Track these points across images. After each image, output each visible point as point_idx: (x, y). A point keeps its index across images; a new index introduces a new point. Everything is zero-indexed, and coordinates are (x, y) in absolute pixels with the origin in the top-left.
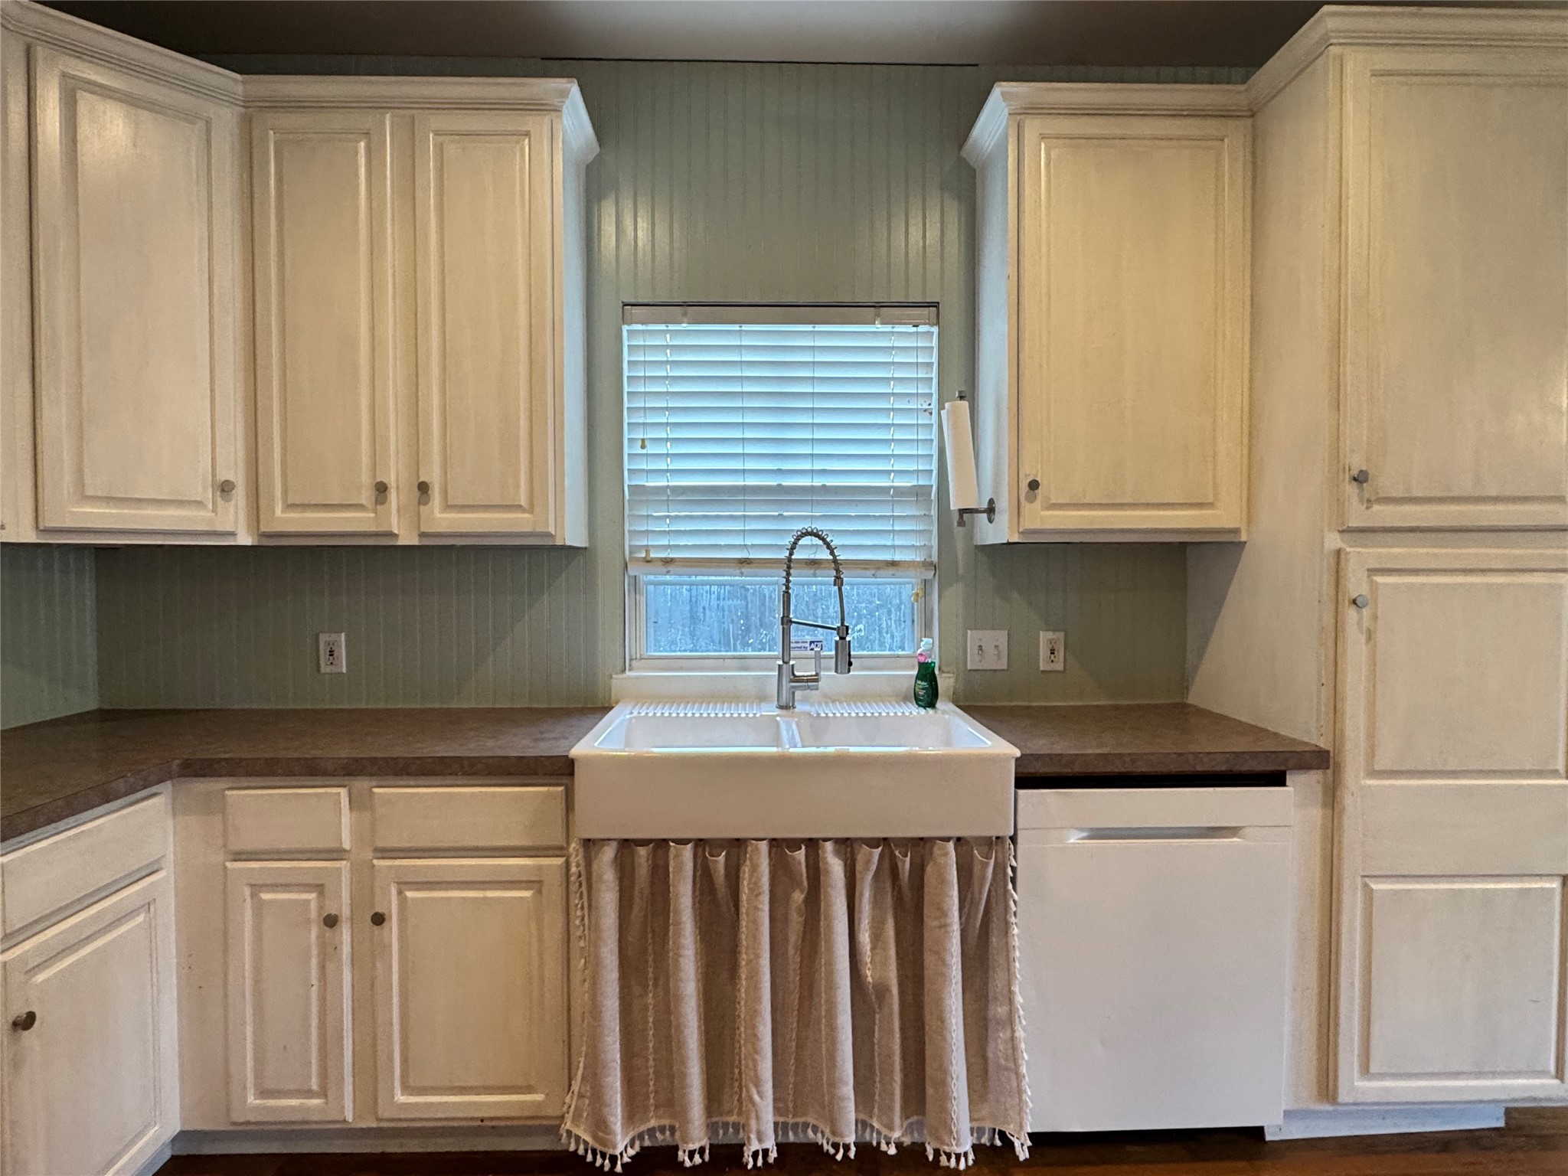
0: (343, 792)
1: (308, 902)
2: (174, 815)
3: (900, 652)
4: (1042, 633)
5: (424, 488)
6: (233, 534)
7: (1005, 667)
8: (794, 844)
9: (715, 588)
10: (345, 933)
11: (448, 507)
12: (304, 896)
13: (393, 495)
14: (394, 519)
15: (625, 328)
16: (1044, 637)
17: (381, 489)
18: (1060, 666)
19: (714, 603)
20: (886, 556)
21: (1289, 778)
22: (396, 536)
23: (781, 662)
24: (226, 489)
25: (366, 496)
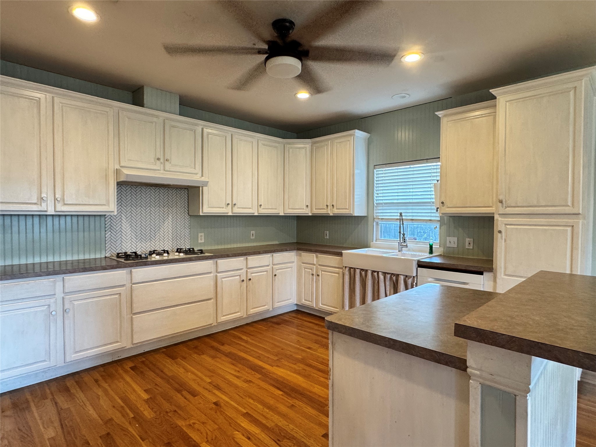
0: (315, 255)
1: (310, 271)
2: (296, 256)
3: (435, 242)
4: (467, 239)
5: (333, 206)
6: (308, 214)
7: (456, 247)
8: (375, 272)
9: (394, 225)
10: (315, 277)
11: (337, 209)
12: (309, 270)
13: (329, 207)
14: (329, 211)
15: (375, 170)
16: (468, 240)
17: (327, 206)
18: (472, 248)
19: (393, 228)
20: (430, 218)
21: (484, 274)
22: (330, 214)
23: (399, 241)
24: (307, 206)
25: (325, 207)
